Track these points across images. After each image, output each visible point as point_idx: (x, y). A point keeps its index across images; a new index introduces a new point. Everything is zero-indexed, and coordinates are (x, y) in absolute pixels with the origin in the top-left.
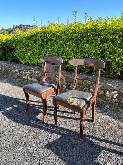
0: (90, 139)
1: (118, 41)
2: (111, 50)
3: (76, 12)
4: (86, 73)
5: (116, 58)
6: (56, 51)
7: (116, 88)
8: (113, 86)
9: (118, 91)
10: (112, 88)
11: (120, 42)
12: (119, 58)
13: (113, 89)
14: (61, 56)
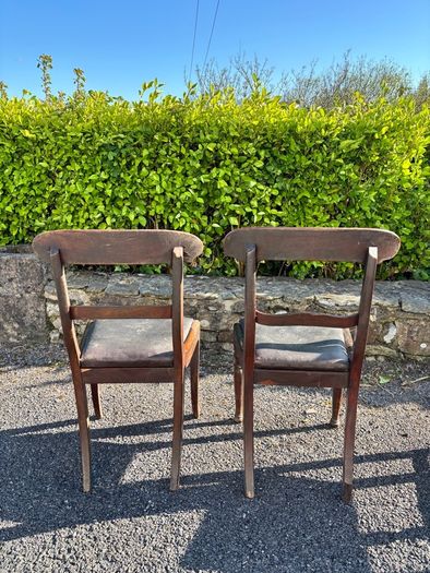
0: (297, 474)
1: (255, 161)
2: (239, 190)
3: (46, 60)
4: (158, 270)
5: (255, 212)
6: (21, 199)
7: (280, 303)
8: (271, 298)
9: (287, 309)
10: (268, 304)
11: (260, 164)
12: (262, 213)
13: (273, 306)
14: (47, 216)
